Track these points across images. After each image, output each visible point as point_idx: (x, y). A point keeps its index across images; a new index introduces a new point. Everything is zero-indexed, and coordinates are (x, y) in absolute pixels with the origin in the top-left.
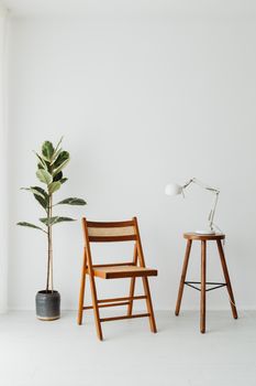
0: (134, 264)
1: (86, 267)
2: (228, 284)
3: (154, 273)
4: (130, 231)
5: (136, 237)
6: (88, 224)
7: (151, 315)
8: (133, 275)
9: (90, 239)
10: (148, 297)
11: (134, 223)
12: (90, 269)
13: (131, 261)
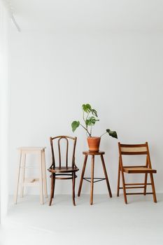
0: (146, 167)
1: (120, 168)
2: (107, 179)
3: (155, 172)
4: (144, 149)
5: (147, 153)
6: (121, 146)
7: (154, 193)
8: (146, 172)
9: (122, 153)
10: (152, 184)
11: (146, 145)
12: (122, 169)
13: (145, 165)
